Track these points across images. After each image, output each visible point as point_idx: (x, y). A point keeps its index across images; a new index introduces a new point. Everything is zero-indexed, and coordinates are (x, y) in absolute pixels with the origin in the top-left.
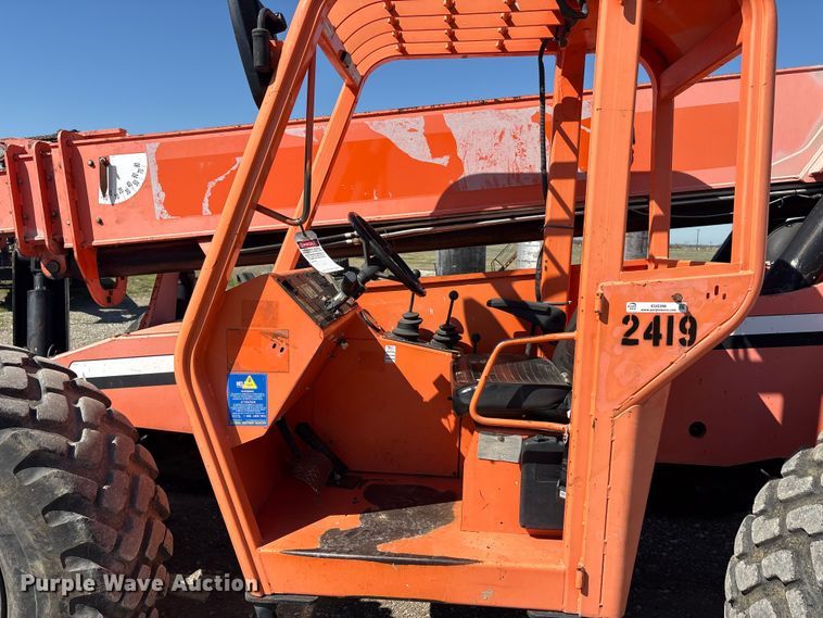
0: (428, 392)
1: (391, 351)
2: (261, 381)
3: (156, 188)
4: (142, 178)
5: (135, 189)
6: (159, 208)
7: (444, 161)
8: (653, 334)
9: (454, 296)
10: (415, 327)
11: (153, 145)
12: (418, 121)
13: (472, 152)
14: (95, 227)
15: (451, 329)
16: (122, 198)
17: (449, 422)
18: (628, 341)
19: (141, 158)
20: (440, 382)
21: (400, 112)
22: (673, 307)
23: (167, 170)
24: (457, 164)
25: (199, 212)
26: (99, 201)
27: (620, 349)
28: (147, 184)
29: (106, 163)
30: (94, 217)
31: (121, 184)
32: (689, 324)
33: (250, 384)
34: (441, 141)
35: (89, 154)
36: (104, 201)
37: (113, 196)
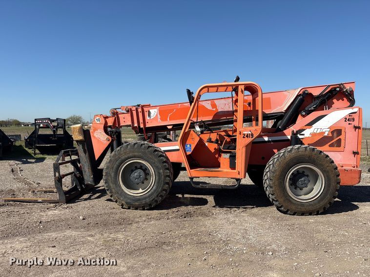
0: (213, 151)
1: (207, 144)
2: (190, 145)
3: (159, 116)
4: (156, 114)
5: (154, 116)
6: (159, 120)
7: (214, 109)
8: (247, 136)
9: (218, 134)
10: (210, 140)
11: (158, 108)
12: (210, 102)
13: (220, 107)
14: (146, 123)
15: (217, 140)
16: (152, 118)
17: (217, 156)
18: (244, 137)
19: (156, 110)
20: (215, 149)
21: (206, 100)
22: (250, 132)
23: (161, 112)
24: (217, 109)
25: (167, 120)
26: (147, 118)
27: (243, 139)
28: (157, 115)
29: (149, 111)
30: (146, 121)
31: (152, 115)
32: (252, 135)
33: (189, 146)
34: (214, 105)
35: (145, 109)
36: (148, 118)
37: (150, 117)
